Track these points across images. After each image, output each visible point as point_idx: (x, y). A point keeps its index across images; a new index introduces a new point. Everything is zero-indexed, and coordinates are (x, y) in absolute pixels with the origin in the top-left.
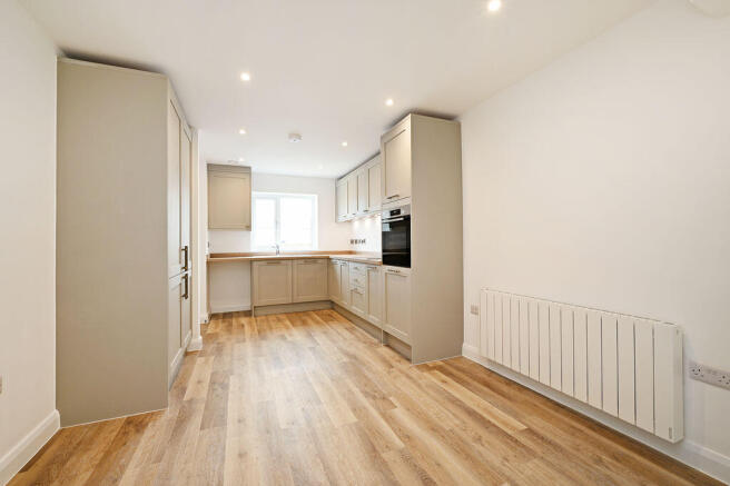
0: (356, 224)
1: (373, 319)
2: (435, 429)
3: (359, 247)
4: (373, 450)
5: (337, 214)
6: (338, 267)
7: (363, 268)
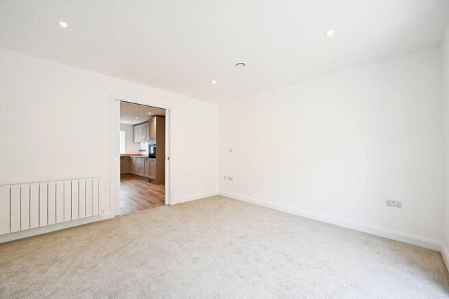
0: (142, 144)
1: (146, 176)
2: (156, 191)
3: (143, 153)
4: (141, 193)
5: (133, 139)
6: (134, 160)
7: (143, 159)
